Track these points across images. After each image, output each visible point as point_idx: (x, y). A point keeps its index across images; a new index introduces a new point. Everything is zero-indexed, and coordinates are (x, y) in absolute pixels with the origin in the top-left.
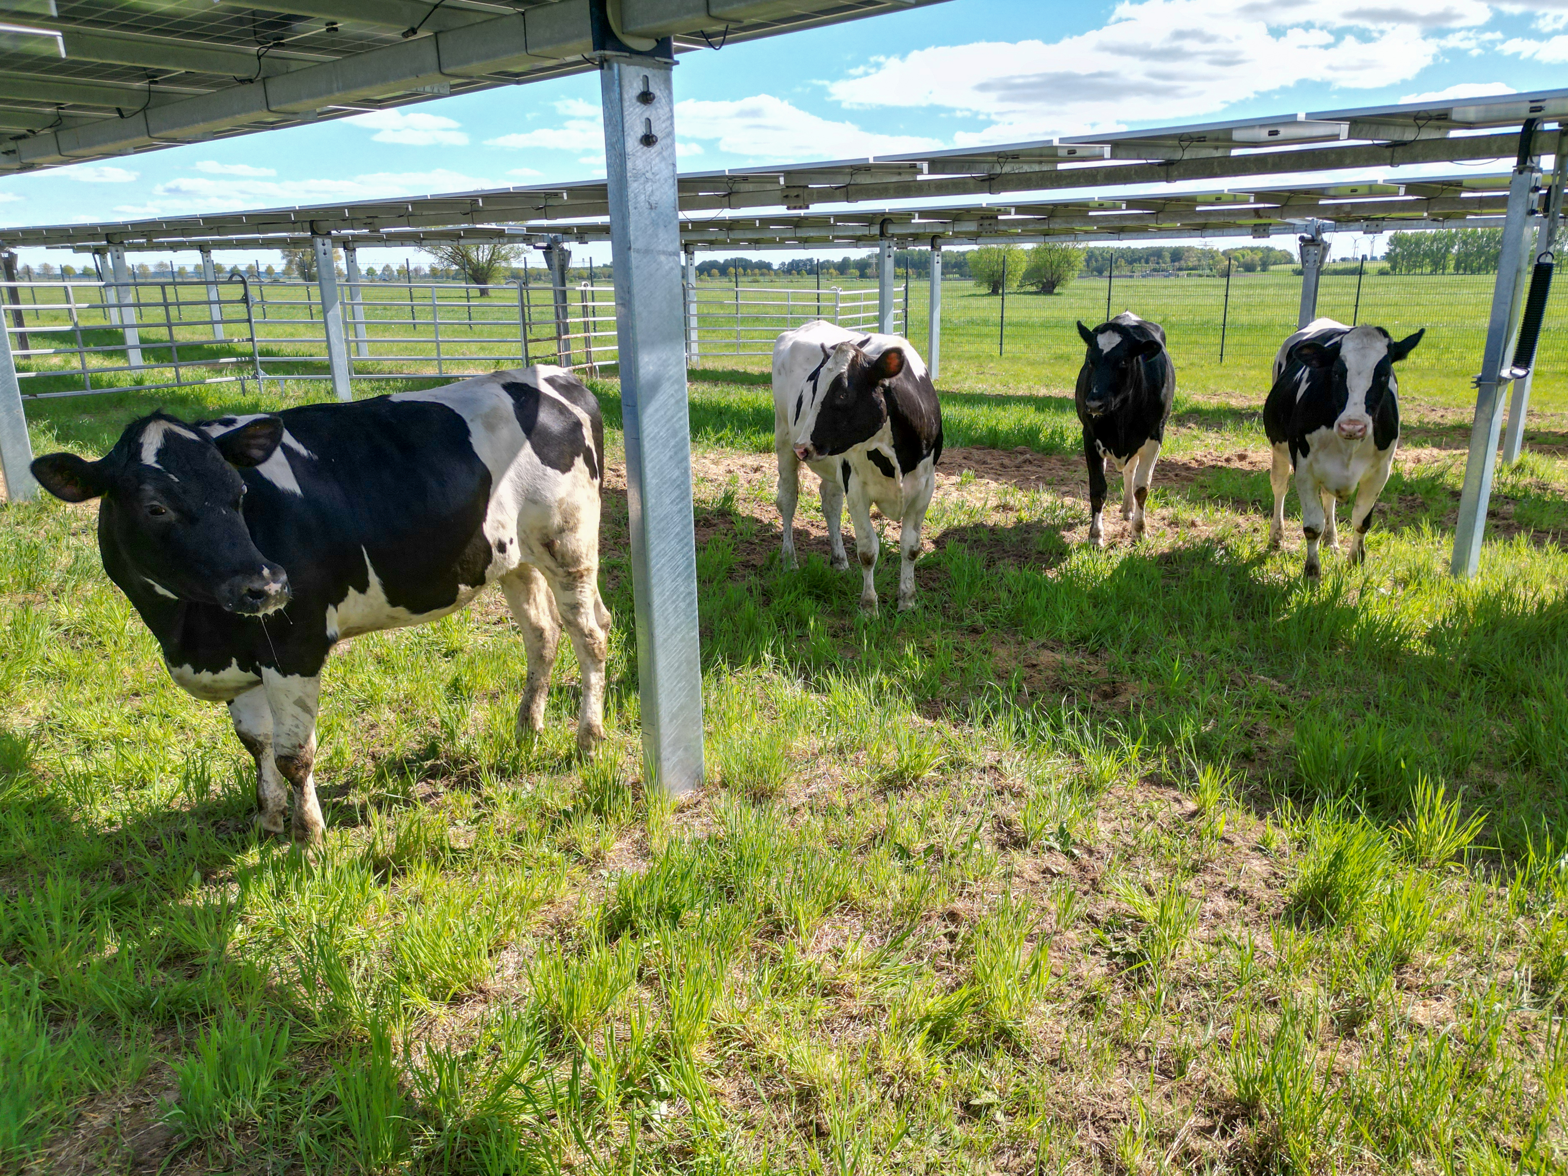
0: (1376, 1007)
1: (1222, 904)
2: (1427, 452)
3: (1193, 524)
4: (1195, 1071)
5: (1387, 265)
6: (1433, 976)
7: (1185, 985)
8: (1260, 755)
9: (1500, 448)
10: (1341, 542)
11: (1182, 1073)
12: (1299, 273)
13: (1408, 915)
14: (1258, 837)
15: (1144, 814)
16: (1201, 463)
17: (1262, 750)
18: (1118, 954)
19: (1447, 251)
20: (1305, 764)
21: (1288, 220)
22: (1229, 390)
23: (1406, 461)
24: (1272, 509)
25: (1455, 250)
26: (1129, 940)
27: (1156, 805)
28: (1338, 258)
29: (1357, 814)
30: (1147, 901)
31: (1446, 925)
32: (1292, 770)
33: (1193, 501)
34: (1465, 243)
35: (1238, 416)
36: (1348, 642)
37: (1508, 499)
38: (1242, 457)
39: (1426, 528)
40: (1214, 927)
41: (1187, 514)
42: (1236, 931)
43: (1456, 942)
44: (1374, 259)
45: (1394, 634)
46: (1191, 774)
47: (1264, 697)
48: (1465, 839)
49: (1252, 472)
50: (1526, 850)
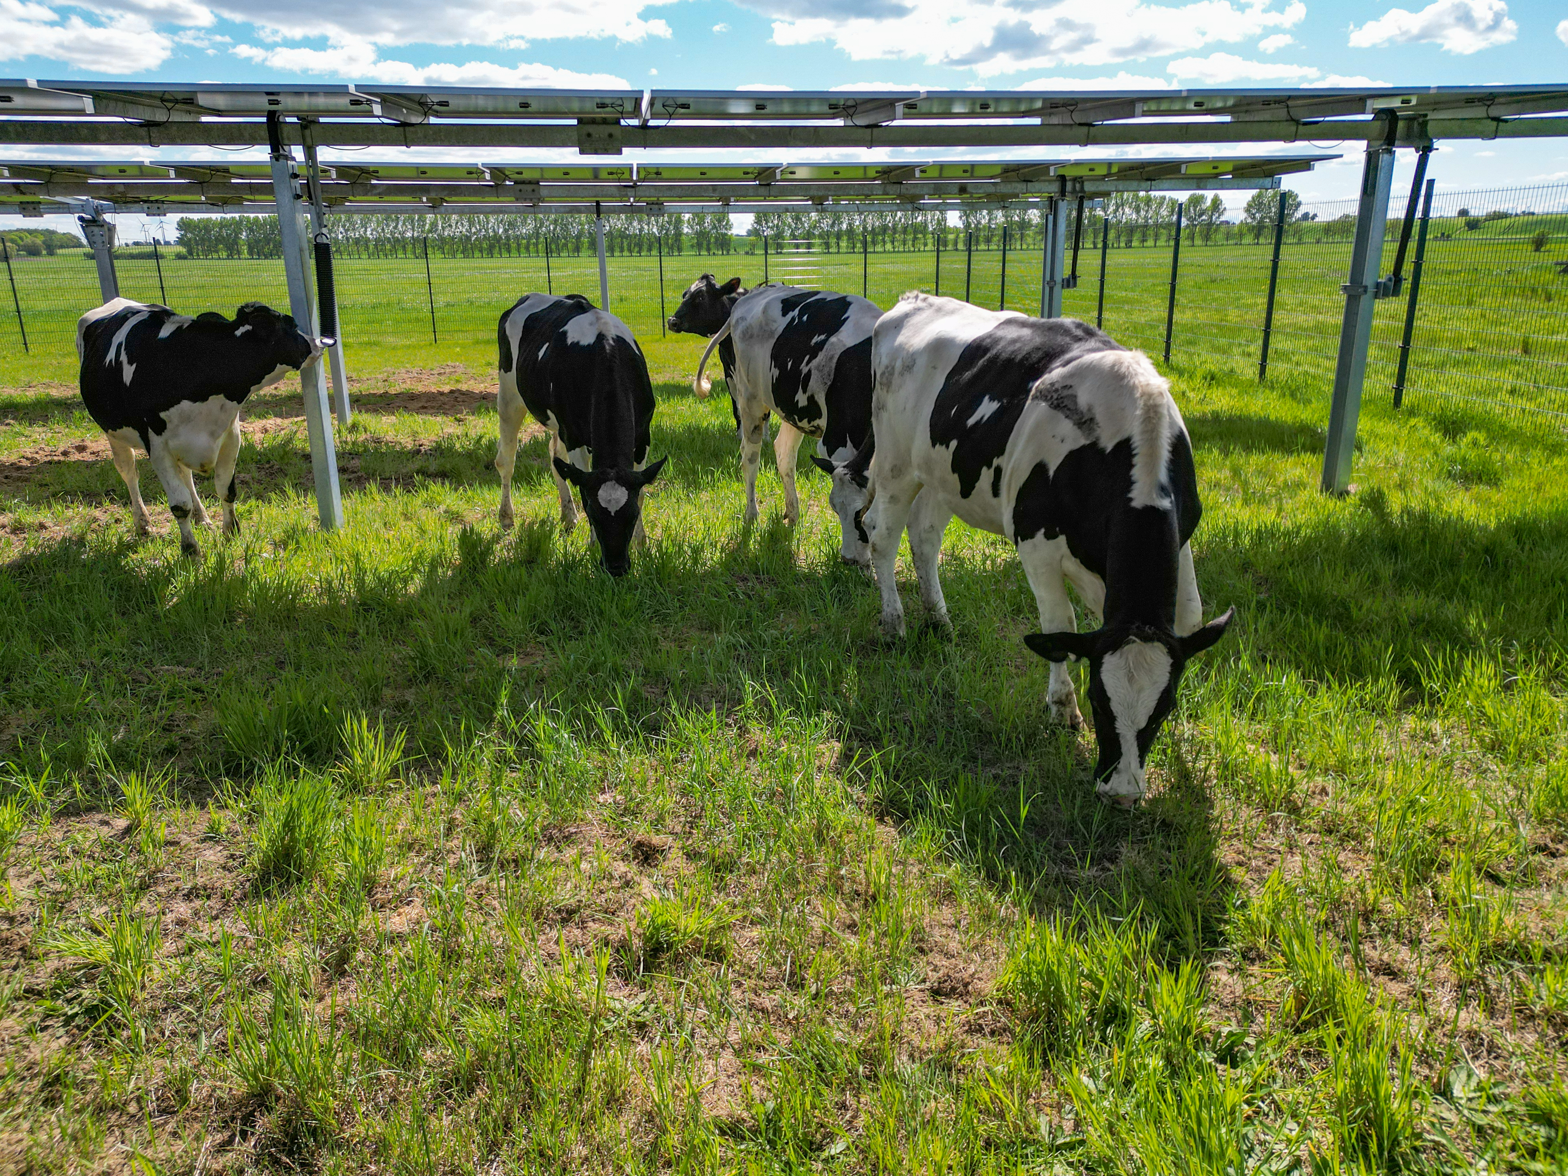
0: (359, 937)
1: (182, 909)
2: (271, 422)
3: (42, 526)
4: (197, 1091)
5: (182, 250)
6: (400, 886)
7: (165, 1010)
8: (186, 745)
9: (332, 410)
10: (213, 517)
11: (184, 1100)
12: (91, 257)
13: (365, 842)
14: (204, 827)
15: (68, 851)
16: (33, 460)
17: (185, 739)
18: (77, 1014)
19: (237, 237)
20: (234, 739)
21: (58, 199)
22: (45, 381)
23: (253, 432)
24: (129, 498)
25: (243, 236)
26: (86, 993)
27: (79, 837)
28: (130, 242)
29: (296, 768)
30: (97, 941)
31: (399, 837)
32: (222, 749)
33: (35, 503)
34: (251, 230)
35: (64, 406)
36: (244, 611)
37: (353, 455)
38: (81, 449)
39: (291, 492)
40: (181, 936)
41: (30, 517)
42: (207, 930)
43: (410, 847)
44: (167, 243)
45: (287, 594)
46: (114, 790)
47: (174, 686)
48: (395, 755)
49: (95, 463)
50: (444, 748)
